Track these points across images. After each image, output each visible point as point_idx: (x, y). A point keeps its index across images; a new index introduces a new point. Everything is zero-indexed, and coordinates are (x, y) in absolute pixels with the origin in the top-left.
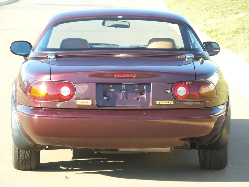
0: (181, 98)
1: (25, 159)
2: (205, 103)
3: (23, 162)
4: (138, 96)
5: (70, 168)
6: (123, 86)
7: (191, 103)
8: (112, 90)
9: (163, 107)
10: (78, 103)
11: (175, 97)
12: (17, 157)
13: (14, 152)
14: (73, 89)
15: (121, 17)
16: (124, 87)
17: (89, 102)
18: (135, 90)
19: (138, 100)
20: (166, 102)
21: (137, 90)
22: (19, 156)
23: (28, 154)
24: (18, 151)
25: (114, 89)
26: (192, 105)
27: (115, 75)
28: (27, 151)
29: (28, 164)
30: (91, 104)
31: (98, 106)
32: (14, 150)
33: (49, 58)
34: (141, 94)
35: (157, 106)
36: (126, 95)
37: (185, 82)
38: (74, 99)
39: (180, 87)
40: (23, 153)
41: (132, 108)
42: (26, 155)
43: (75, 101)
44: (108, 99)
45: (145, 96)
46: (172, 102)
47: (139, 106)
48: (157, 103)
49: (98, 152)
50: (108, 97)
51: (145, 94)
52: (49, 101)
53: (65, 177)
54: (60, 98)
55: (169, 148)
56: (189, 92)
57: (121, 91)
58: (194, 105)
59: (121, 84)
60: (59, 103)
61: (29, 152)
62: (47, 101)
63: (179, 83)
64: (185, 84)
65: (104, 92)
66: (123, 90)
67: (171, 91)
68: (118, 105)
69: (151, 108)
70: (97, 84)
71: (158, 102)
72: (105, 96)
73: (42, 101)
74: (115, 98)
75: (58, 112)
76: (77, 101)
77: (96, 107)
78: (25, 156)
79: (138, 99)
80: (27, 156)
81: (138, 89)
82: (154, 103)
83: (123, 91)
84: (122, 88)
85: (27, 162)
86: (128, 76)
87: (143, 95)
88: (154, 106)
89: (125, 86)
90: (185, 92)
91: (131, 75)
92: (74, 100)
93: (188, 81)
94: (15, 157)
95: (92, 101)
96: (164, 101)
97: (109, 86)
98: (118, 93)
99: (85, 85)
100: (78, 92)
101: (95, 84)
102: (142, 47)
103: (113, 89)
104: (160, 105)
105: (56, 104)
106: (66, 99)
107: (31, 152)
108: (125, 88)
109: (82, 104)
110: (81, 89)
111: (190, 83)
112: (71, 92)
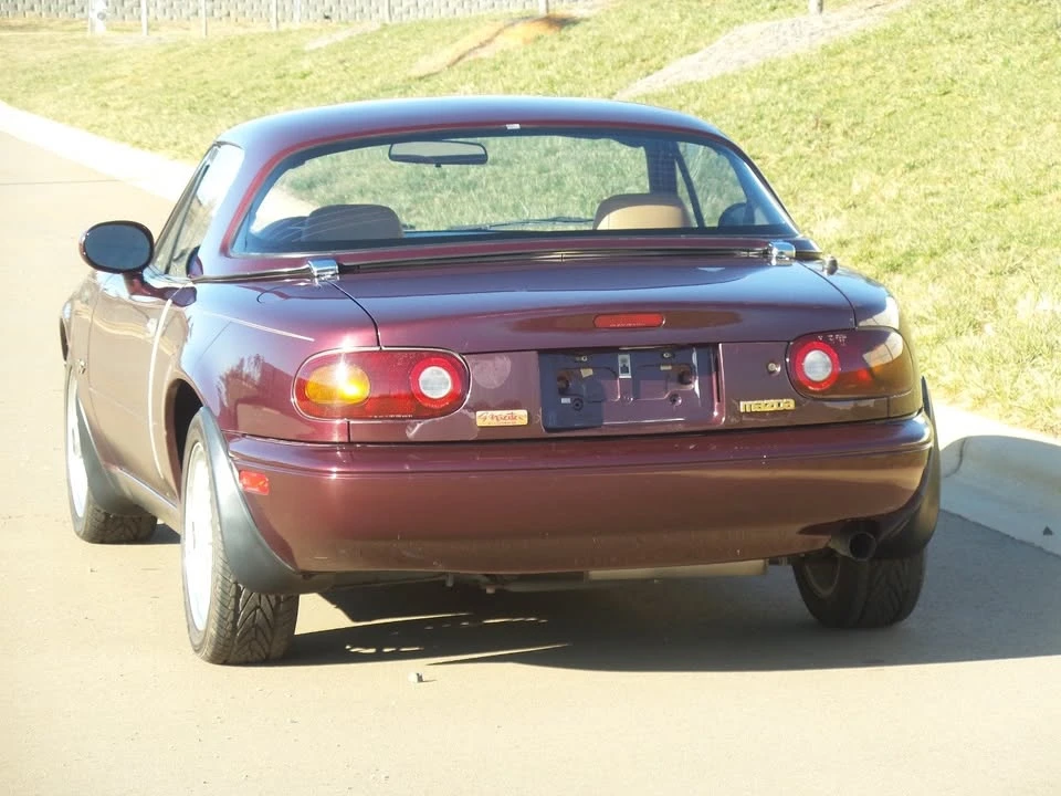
0: (818, 389)
1: (256, 626)
2: (888, 401)
3: (248, 637)
4: (674, 387)
5: (386, 650)
6: (620, 357)
7: (849, 405)
8: (587, 373)
9: (763, 422)
10: (480, 423)
11: (797, 385)
12: (231, 618)
13: (219, 604)
14: (461, 375)
15: (517, 126)
16: (624, 359)
17: (520, 417)
18: (663, 368)
19: (675, 401)
20: (769, 405)
21: (670, 368)
22: (237, 615)
23: (268, 605)
24: (233, 600)
25: (593, 368)
26: (853, 409)
27: (600, 322)
28: (263, 597)
29: (264, 641)
30: (525, 421)
31: (548, 430)
32: (218, 596)
33: (316, 274)
34: (683, 379)
35: (744, 418)
36: (634, 387)
37: (824, 333)
38: (466, 407)
39: (810, 351)
40: (251, 604)
41: (662, 430)
42: (262, 610)
43: (471, 415)
44: (578, 404)
45: (696, 386)
46: (788, 404)
47: (677, 421)
48: (742, 410)
49: (500, 587)
50: (574, 398)
51: (697, 382)
52: (378, 419)
53: (415, 678)
54: (420, 407)
55: (762, 561)
56: (841, 365)
57: (617, 376)
58: (856, 409)
59: (616, 350)
60: (414, 427)
61: (272, 598)
62: (373, 419)
63: (806, 341)
64: (826, 340)
65: (560, 378)
66: (625, 370)
67: (785, 366)
68: (611, 424)
69: (725, 427)
70: (541, 352)
71: (744, 406)
72: (564, 392)
73: (352, 422)
74: (599, 399)
75: (412, 456)
76: (479, 413)
77: (545, 434)
78: (255, 615)
79: (673, 399)
80: (264, 615)
81: (672, 365)
82: (732, 410)
83: (622, 372)
84: (620, 365)
85: (259, 633)
86: (641, 321)
87: (690, 383)
88: (732, 420)
89: (627, 357)
90: (830, 370)
91: (653, 319)
92: (466, 412)
93: (834, 332)
94: (222, 618)
95: (529, 414)
96: (765, 402)
97: (578, 359)
98: (606, 383)
99: (501, 357)
100: (479, 382)
101: (534, 352)
102: (493, 229)
103: (589, 367)
104: (751, 414)
105: (404, 427)
106: (441, 409)
107: (278, 599)
108: (628, 364)
109: (494, 423)
110: (490, 372)
111: (842, 338)
112: (454, 383)
